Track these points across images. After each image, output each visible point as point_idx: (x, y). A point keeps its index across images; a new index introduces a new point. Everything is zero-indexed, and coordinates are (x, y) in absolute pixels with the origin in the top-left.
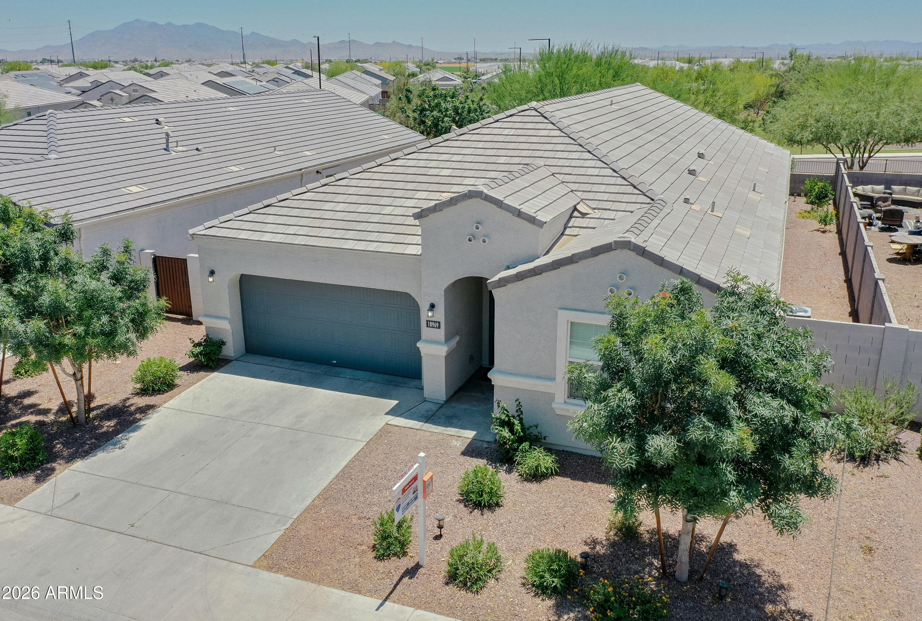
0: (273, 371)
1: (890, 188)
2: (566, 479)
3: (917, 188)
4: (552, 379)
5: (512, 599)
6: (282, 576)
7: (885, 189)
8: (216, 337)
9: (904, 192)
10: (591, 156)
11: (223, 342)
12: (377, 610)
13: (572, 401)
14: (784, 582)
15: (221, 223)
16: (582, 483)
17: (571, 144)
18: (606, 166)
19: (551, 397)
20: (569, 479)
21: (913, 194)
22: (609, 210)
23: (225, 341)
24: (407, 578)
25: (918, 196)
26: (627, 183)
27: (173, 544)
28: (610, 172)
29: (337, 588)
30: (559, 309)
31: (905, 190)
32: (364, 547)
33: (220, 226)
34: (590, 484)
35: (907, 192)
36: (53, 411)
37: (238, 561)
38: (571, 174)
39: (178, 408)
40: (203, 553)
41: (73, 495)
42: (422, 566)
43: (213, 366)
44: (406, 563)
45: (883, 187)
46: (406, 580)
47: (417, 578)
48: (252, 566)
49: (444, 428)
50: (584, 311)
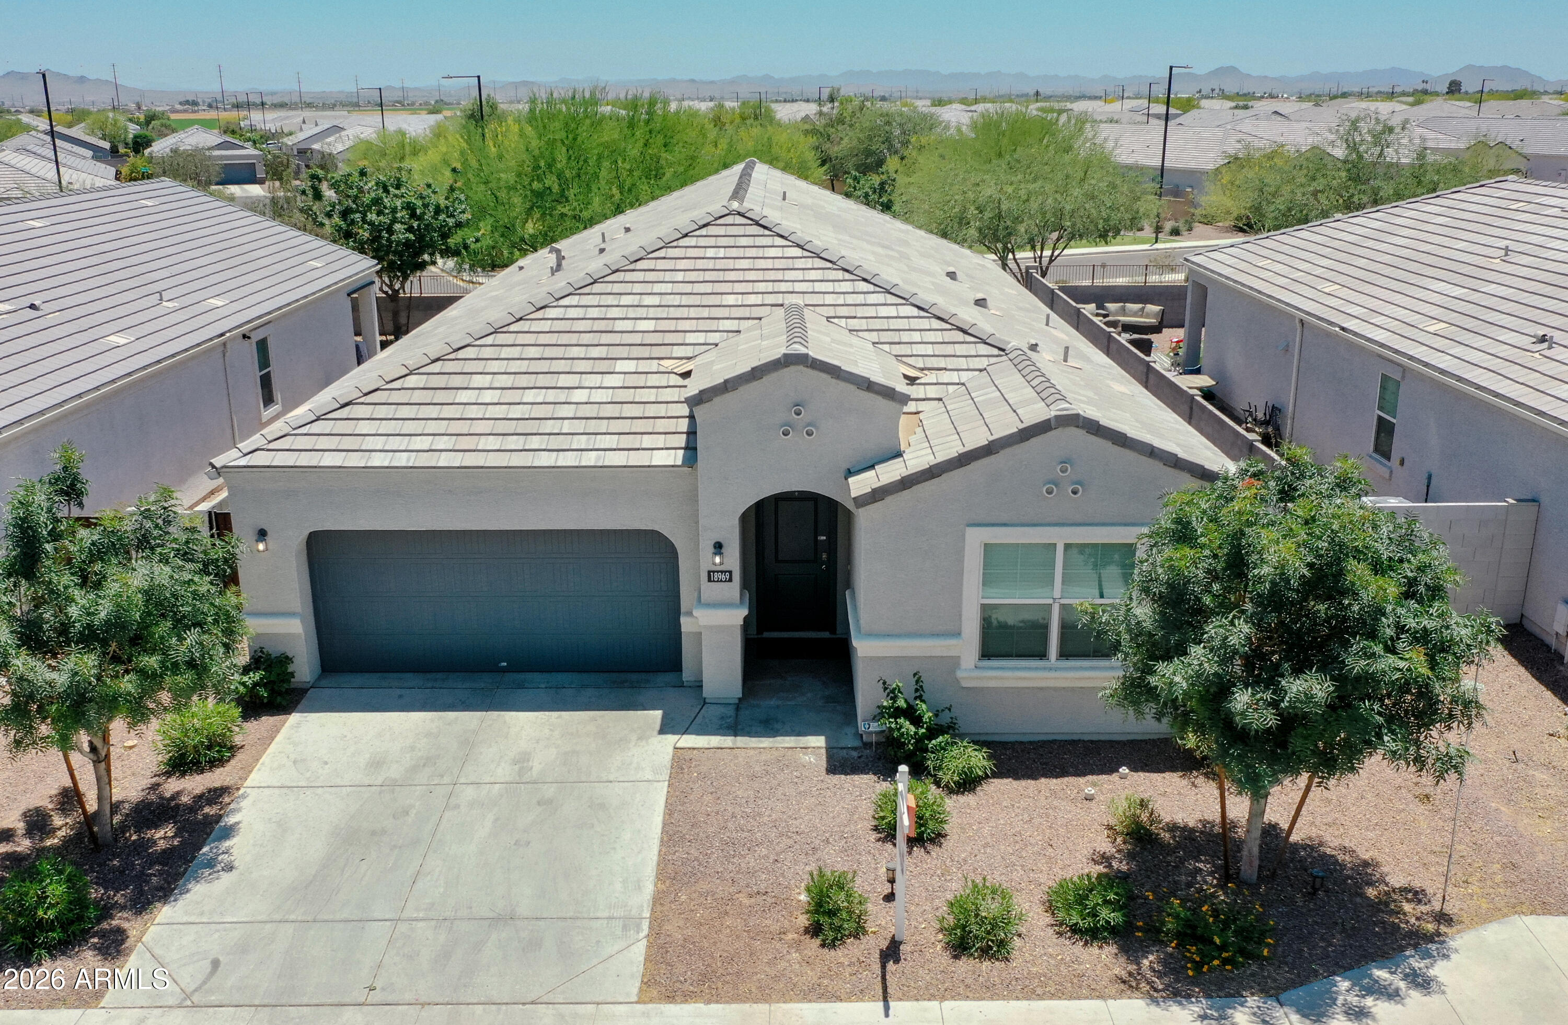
0: (400, 696)
1: (1103, 308)
2: (1006, 781)
3: (1140, 306)
4: (957, 634)
5: (1060, 957)
6: (702, 1005)
7: (1097, 309)
8: (274, 650)
9: (1123, 311)
10: (871, 288)
11: (287, 657)
12: (887, 1015)
13: (987, 663)
14: (1366, 856)
15: (270, 442)
16: (1033, 782)
17: (830, 269)
18: (904, 302)
19: (954, 662)
20: (1010, 779)
21: (1135, 314)
22: (945, 369)
23: (290, 656)
24: (891, 962)
25: (1141, 316)
26: (949, 327)
27: (475, 1001)
28: (915, 312)
29: (799, 1001)
30: (969, 525)
31: (1123, 308)
32: (790, 936)
33: (271, 446)
34: (1043, 780)
35: (1127, 311)
36: (20, 832)
37: (609, 1000)
38: (855, 317)
39: (279, 785)
40: (540, 1000)
41: (206, 965)
42: (901, 943)
43: (284, 703)
44: (873, 944)
45: (1094, 305)
46: (891, 966)
47: (905, 960)
48: (636, 1003)
49: (771, 739)
50: (1005, 525)
